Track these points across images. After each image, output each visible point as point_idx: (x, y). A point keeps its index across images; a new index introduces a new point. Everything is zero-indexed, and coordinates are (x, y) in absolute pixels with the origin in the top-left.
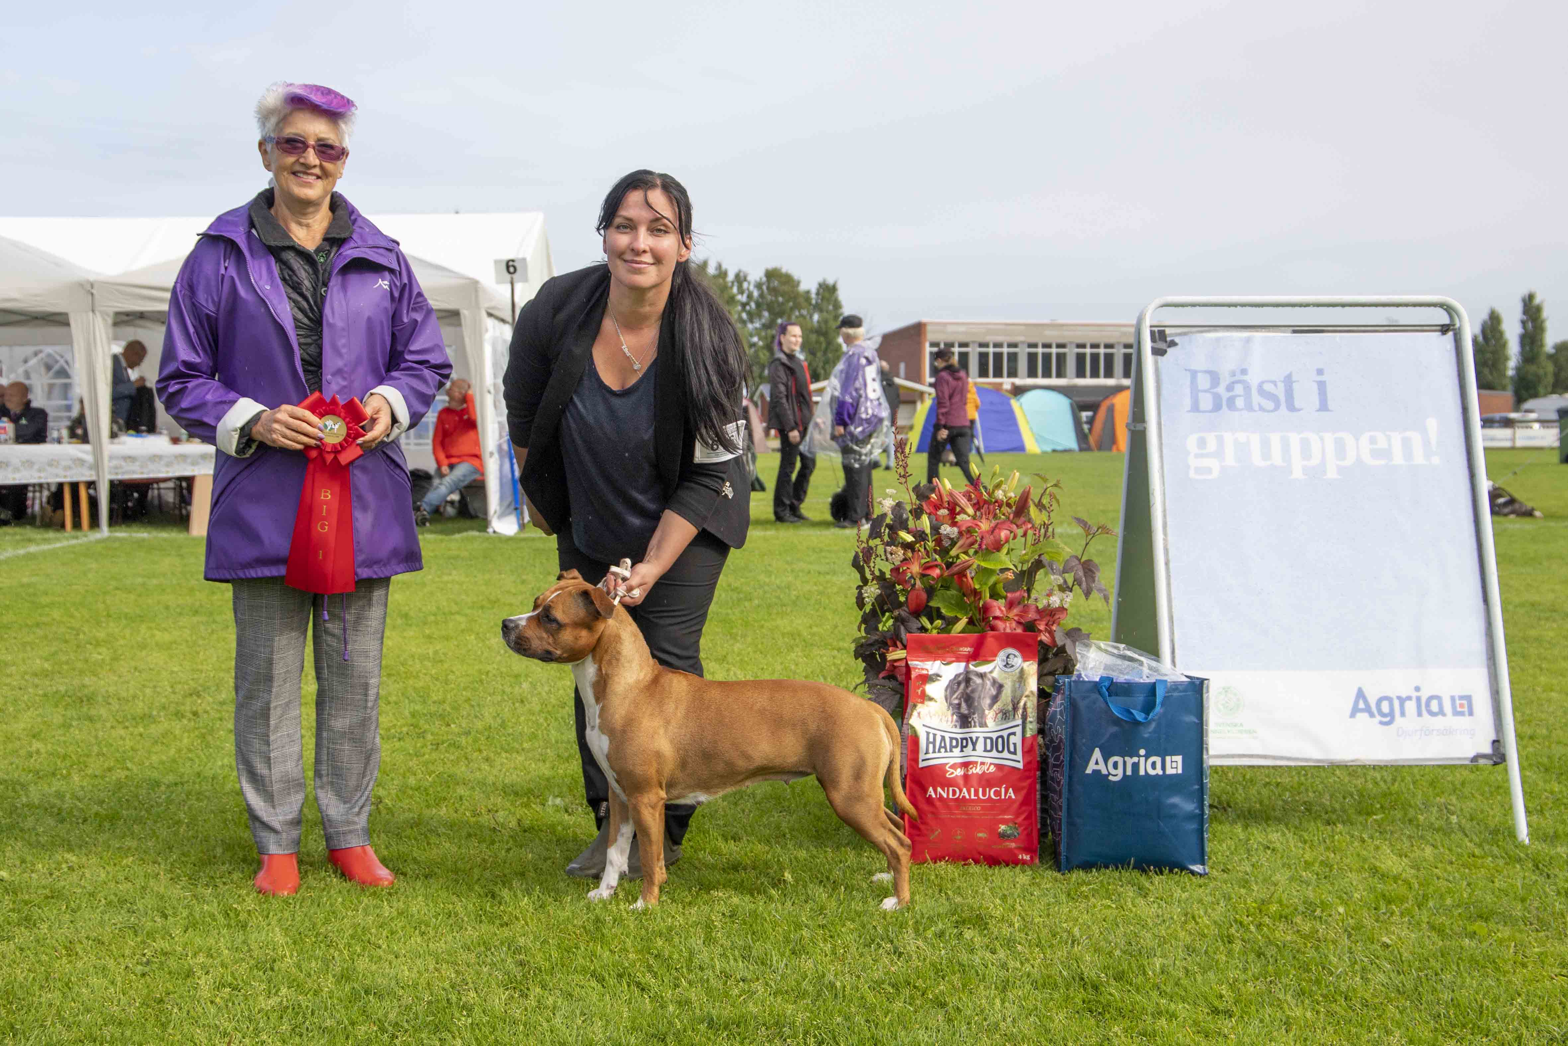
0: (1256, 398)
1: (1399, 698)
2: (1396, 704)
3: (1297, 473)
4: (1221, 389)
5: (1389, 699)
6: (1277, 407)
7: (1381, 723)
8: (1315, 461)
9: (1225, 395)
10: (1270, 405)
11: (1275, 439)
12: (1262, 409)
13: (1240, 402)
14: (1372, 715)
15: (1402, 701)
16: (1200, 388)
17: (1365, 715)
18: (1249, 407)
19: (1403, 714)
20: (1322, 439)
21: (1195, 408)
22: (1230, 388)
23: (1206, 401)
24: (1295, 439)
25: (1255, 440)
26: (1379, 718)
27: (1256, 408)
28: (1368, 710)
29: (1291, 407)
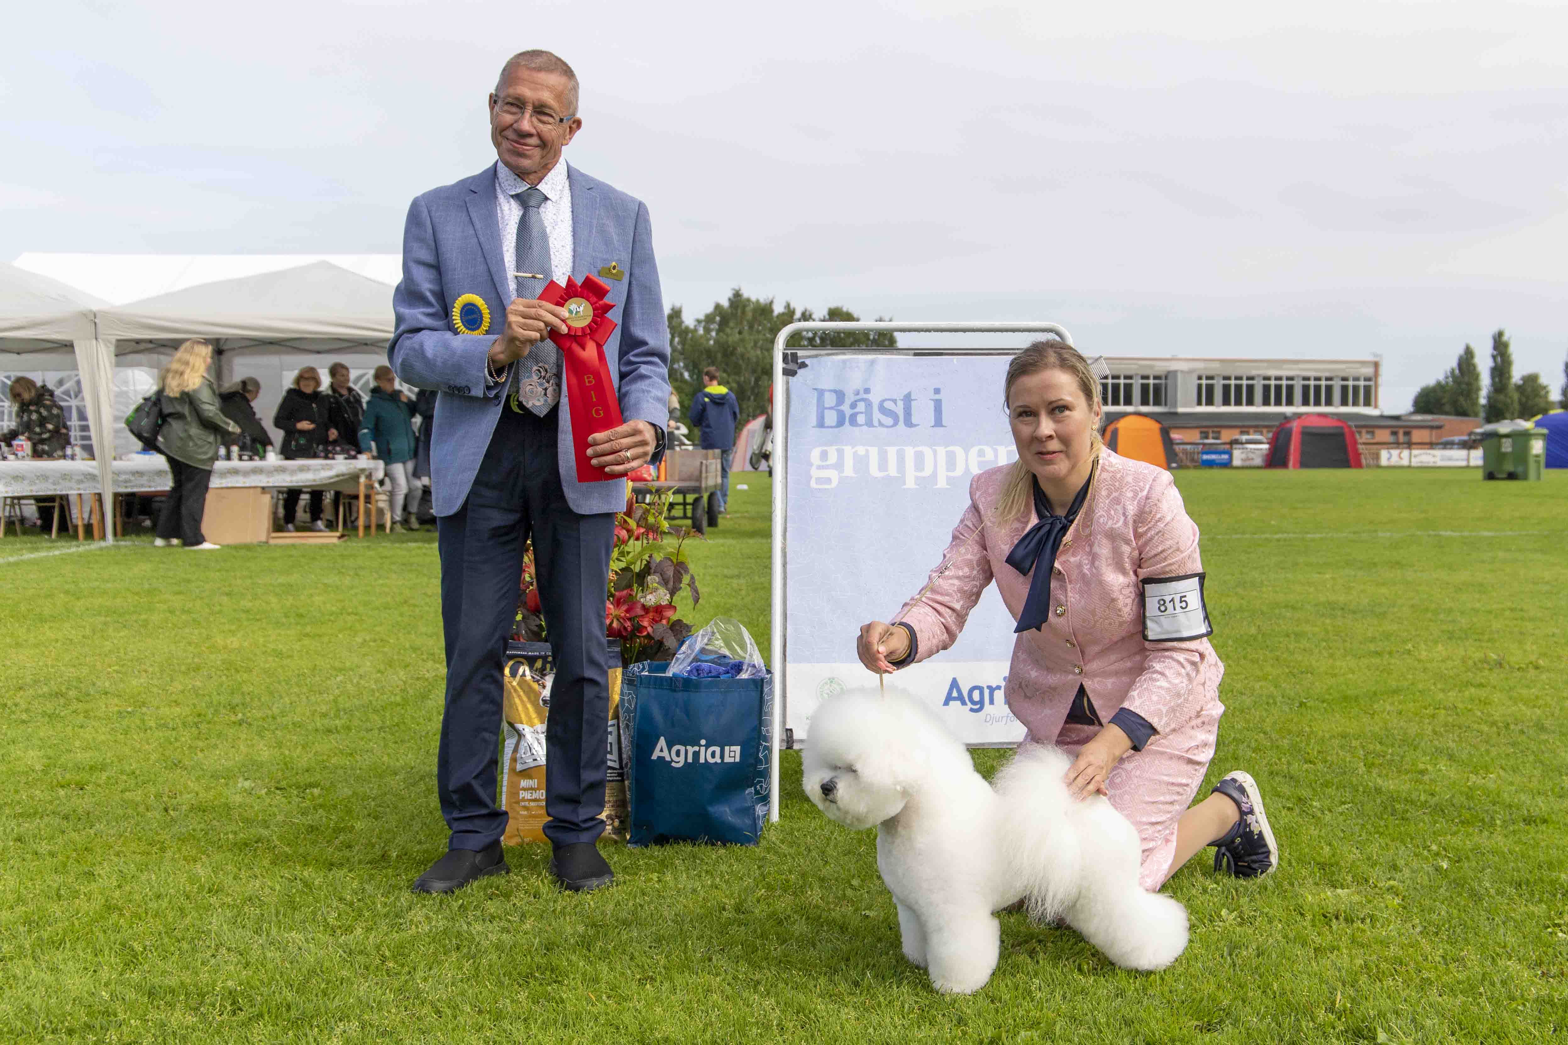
0: (877, 415)
1: (989, 687)
2: (987, 692)
3: (910, 483)
4: (846, 408)
5: (981, 689)
6: (896, 423)
7: (972, 710)
8: (928, 471)
9: (848, 412)
10: (889, 421)
11: (892, 452)
12: (881, 424)
13: (861, 419)
14: (964, 703)
15: (992, 690)
16: (826, 405)
17: (959, 703)
18: (869, 423)
19: (992, 702)
20: (935, 453)
21: (821, 424)
22: (853, 406)
23: (831, 418)
24: (910, 452)
25: (874, 452)
26: (970, 705)
27: (876, 423)
28: (961, 698)
29: (909, 423)
